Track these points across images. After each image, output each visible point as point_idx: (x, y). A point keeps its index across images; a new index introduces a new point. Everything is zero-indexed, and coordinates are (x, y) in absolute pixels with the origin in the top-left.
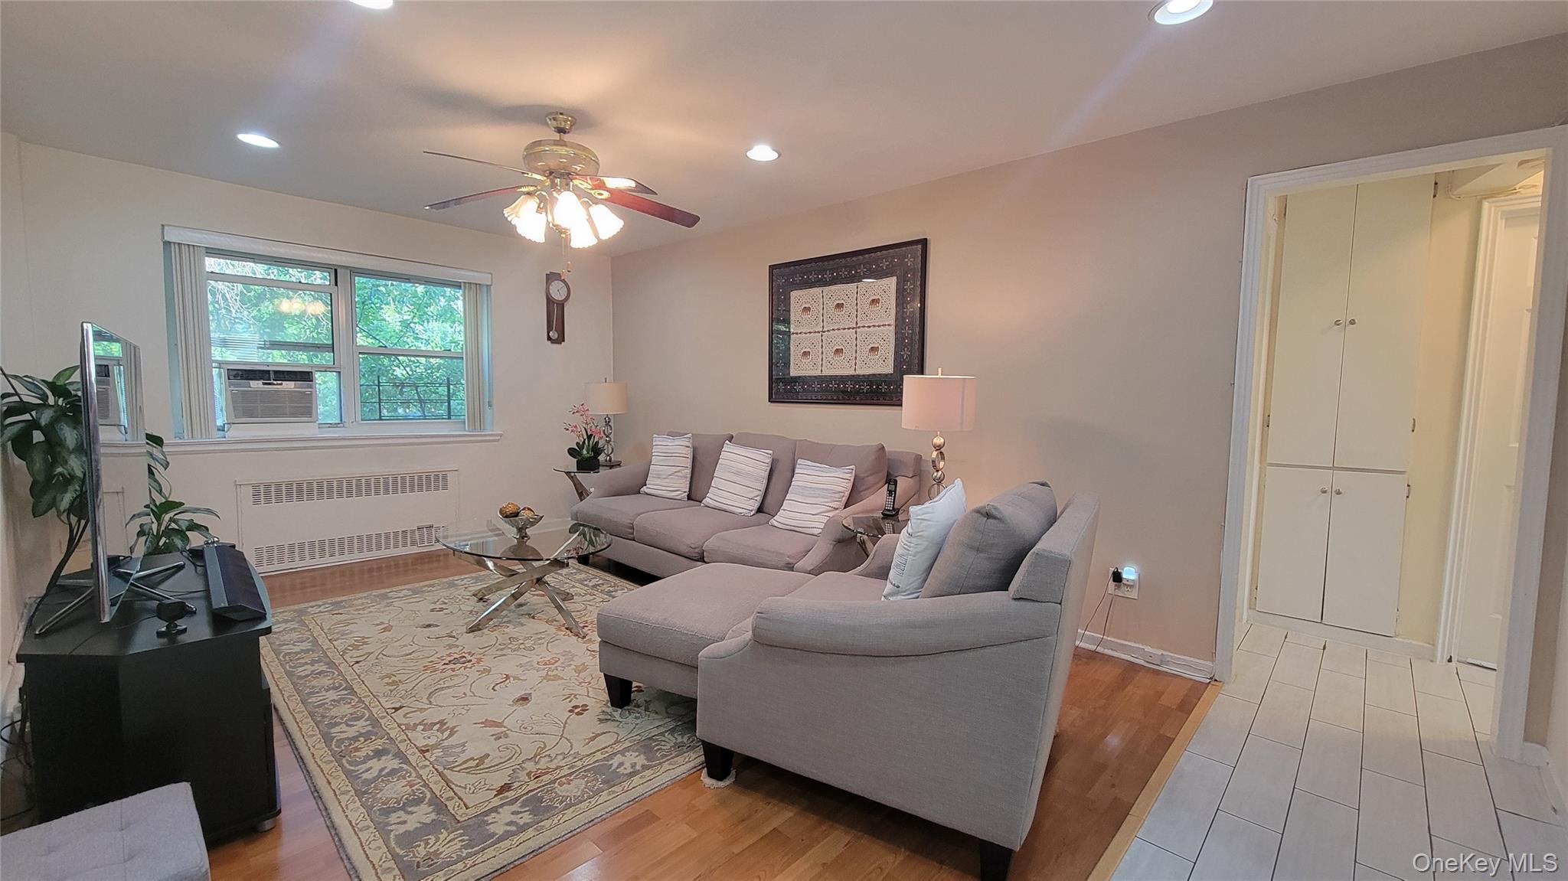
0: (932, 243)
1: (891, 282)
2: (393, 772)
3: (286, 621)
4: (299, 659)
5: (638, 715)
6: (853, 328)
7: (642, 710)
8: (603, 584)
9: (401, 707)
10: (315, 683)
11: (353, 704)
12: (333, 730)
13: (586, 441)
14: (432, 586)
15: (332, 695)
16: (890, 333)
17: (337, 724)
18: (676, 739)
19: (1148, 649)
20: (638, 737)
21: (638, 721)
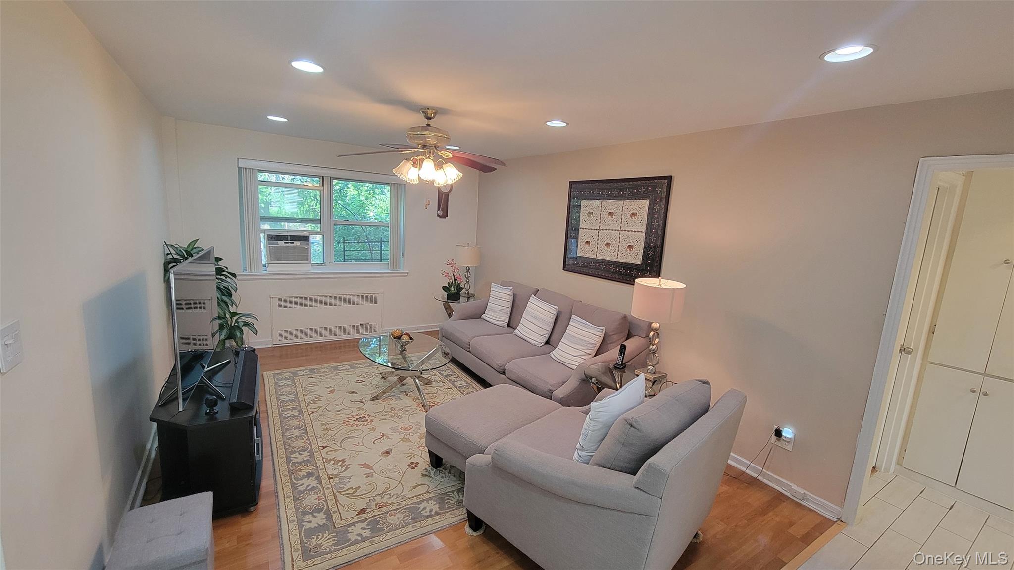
0: (675, 178)
1: (646, 203)
2: (313, 488)
3: (286, 379)
4: (287, 405)
5: (444, 476)
6: (618, 231)
7: (446, 472)
8: (451, 375)
9: (326, 447)
10: (290, 423)
11: (305, 440)
12: (292, 456)
13: (454, 282)
14: (361, 364)
15: (296, 432)
16: (642, 237)
17: (295, 452)
18: (459, 497)
19: (795, 487)
20: (439, 491)
21: (442, 480)
